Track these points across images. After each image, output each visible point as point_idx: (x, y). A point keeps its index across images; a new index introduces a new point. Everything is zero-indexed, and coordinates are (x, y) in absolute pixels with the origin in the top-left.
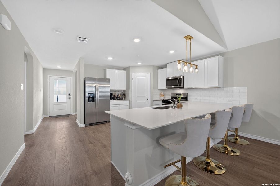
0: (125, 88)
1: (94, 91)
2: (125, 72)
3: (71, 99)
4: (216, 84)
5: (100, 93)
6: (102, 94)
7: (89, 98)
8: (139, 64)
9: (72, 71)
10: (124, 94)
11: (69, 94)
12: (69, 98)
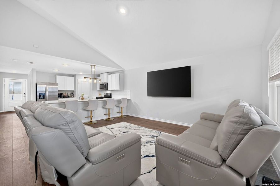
0: (73, 90)
1: (44, 91)
2: (73, 78)
3: (26, 97)
4: (118, 88)
5: (50, 93)
6: (51, 94)
7: (40, 96)
8: (81, 73)
9: (28, 75)
10: (72, 94)
11: (24, 94)
12: (25, 97)
